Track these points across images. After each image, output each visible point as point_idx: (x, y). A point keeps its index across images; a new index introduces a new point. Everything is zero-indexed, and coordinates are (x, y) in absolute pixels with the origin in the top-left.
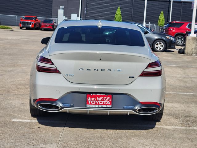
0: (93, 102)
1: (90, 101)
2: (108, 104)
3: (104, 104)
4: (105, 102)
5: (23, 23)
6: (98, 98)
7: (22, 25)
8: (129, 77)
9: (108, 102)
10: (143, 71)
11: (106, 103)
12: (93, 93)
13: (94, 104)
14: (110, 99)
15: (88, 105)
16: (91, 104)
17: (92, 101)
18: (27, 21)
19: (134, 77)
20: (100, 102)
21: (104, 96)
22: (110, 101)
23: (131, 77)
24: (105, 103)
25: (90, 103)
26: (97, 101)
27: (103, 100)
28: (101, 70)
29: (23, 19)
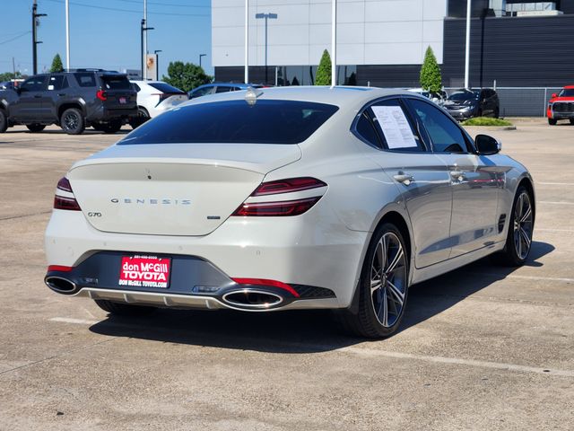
0: (133, 275)
1: (126, 273)
2: (162, 281)
3: (153, 280)
4: (156, 274)
5: (556, 107)
6: (142, 264)
7: (553, 114)
8: (209, 218)
9: (162, 274)
10: (243, 204)
11: (158, 276)
12: (133, 253)
13: (133, 280)
14: (165, 268)
15: (122, 282)
16: (128, 279)
17: (131, 273)
18: (567, 102)
19: (219, 218)
20: (146, 273)
21: (154, 262)
22: (165, 273)
23: (212, 218)
24: (155, 278)
25: (126, 276)
26: (141, 272)
27: (152, 271)
28: (151, 201)
29: (557, 96)
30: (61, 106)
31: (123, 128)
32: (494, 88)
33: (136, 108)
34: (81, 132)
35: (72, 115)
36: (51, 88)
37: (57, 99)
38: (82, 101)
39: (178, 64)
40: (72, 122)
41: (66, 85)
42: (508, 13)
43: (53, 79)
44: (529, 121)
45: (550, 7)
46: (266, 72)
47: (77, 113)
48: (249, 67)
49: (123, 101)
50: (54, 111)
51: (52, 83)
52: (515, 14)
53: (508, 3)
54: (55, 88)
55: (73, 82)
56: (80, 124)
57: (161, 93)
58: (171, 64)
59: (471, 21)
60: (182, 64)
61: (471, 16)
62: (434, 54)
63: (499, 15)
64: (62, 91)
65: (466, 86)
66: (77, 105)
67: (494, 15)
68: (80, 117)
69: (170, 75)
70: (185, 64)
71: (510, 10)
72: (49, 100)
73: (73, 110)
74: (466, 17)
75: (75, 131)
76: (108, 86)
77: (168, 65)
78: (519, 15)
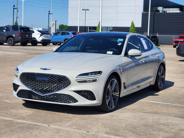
5: (175, 42)
7: (174, 44)
29: (176, 38)
30: (7, 37)
31: (28, 44)
32: (157, 35)
33: (32, 38)
34: (13, 45)
35: (11, 40)
36: (5, 31)
37: (6, 35)
38: (14, 35)
39: (62, 25)
40: (10, 42)
41: (9, 30)
42: (164, 12)
43: (5, 28)
44: (168, 46)
45: (178, 10)
46: (85, 28)
47: (12, 39)
48: (79, 26)
49: (27, 36)
50: (5, 39)
51: (5, 29)
52: (166, 11)
53: (164, 8)
54: (6, 31)
55: (11, 29)
56: (13, 43)
57: (41, 33)
58: (60, 25)
59: (150, 14)
60: (63, 25)
61: (150, 12)
62: (134, 24)
63: (161, 12)
64: (8, 32)
65: (148, 35)
66: (12, 37)
67: (159, 12)
68: (13, 40)
69: (60, 29)
70: (64, 25)
71: (165, 11)
72: (3, 35)
73: (11, 38)
74: (149, 12)
75: (11, 45)
76: (22, 31)
77: (59, 25)
78: (167, 12)
